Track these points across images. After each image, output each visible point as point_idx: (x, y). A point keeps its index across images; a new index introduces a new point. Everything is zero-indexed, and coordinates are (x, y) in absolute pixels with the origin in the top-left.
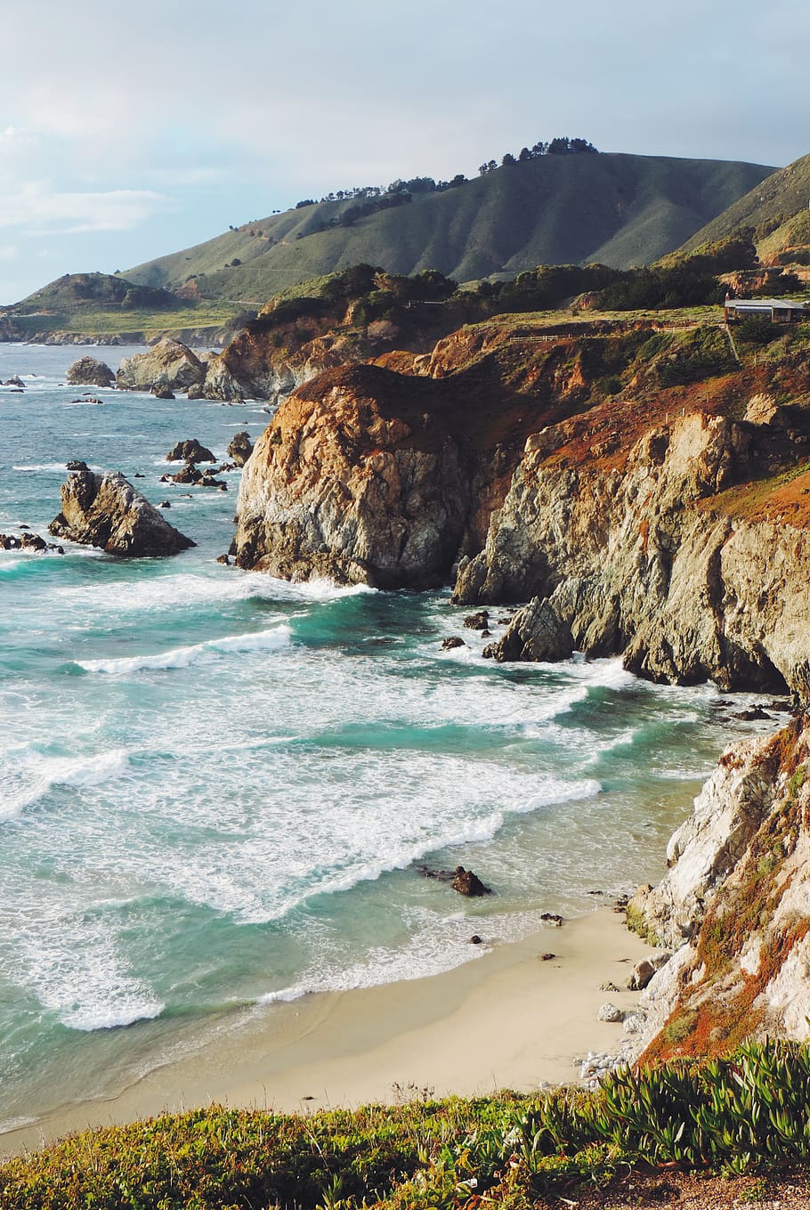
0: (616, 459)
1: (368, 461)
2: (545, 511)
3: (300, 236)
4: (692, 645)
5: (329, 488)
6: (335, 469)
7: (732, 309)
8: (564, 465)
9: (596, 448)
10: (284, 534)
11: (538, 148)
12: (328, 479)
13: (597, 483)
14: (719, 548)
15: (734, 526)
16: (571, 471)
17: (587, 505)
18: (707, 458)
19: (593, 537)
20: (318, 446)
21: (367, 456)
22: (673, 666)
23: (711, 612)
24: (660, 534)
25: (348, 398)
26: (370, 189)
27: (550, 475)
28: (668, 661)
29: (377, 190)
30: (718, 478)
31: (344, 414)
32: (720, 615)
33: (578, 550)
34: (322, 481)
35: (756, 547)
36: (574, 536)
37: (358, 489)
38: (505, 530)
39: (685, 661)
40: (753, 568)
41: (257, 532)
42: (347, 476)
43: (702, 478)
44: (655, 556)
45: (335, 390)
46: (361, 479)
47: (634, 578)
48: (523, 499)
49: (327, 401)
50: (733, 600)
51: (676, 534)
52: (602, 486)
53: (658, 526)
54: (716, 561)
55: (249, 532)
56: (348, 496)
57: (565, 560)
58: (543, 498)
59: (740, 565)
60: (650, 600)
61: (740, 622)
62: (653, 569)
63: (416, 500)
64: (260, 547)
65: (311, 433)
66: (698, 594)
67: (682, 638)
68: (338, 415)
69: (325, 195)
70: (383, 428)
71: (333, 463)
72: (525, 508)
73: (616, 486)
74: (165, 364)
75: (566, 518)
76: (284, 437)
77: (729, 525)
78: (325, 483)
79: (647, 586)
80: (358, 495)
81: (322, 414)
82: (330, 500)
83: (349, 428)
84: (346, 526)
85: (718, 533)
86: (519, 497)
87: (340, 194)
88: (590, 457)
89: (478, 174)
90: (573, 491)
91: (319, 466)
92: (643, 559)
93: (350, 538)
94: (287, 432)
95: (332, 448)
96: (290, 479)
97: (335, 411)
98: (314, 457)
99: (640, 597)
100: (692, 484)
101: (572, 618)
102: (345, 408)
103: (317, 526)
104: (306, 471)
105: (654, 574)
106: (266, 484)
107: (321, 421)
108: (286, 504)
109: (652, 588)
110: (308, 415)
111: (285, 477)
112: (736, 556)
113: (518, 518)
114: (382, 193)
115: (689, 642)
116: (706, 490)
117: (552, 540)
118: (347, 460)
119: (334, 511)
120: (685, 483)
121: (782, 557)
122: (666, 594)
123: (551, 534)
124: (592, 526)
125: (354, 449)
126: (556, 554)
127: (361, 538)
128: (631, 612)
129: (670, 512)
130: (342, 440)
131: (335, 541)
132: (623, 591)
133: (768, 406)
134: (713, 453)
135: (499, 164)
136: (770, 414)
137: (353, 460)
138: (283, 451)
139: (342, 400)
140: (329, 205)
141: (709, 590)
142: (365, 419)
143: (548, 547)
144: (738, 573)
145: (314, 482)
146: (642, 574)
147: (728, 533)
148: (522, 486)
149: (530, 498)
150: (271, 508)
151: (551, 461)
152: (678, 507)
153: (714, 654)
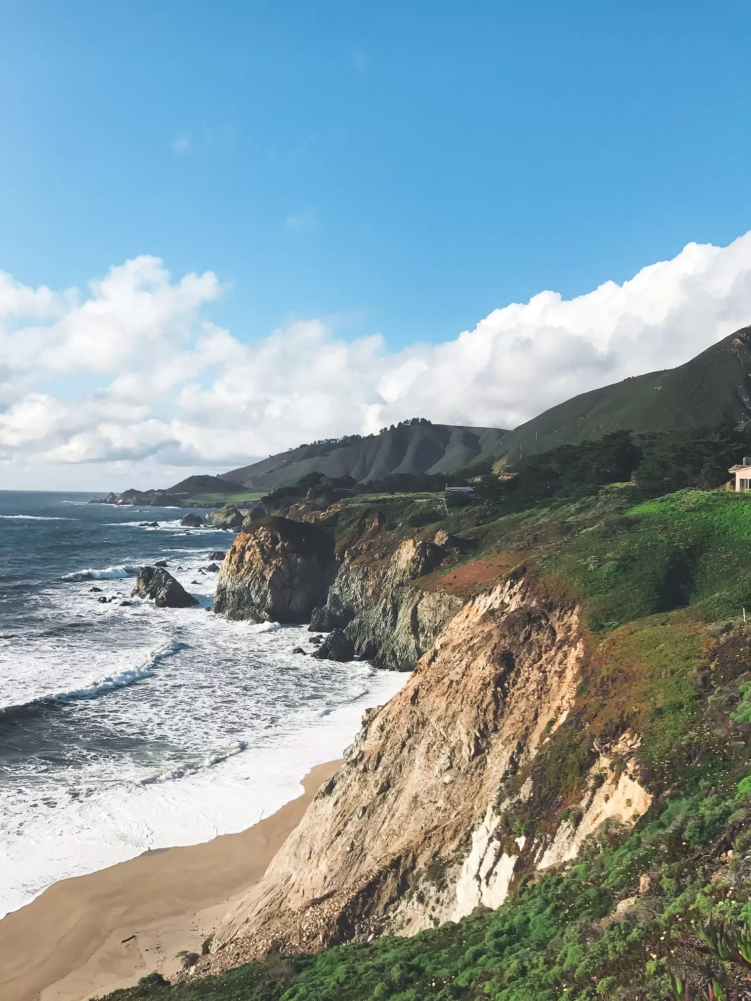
0: (385, 561)
1: (274, 562)
2: (353, 586)
3: (300, 460)
4: (405, 653)
5: (256, 575)
6: (259, 566)
7: (448, 491)
8: (361, 563)
9: (377, 556)
10: (234, 597)
11: (406, 422)
12: (255, 570)
13: (376, 572)
14: (417, 604)
15: (424, 594)
16: (365, 567)
17: (371, 583)
18: (413, 560)
19: (374, 599)
20: (252, 555)
21: (274, 560)
22: (397, 663)
23: (413, 636)
24: (393, 598)
25: (267, 532)
26: (333, 440)
27: (355, 568)
28: (394, 661)
29: (336, 440)
30: (419, 570)
31: (264, 540)
32: (417, 638)
33: (368, 605)
34: (252, 571)
35: (433, 604)
36: (366, 598)
37: (269, 575)
38: (335, 594)
39: (402, 661)
40: (432, 615)
41: (222, 596)
42: (264, 569)
43: (412, 570)
44: (390, 608)
45: (261, 528)
46: (270, 570)
47: (381, 619)
48: (343, 580)
49: (257, 533)
50: (423, 630)
51: (400, 597)
52: (378, 575)
53: (392, 593)
54: (415, 611)
55: (219, 596)
56: (264, 579)
57: (362, 609)
58: (352, 579)
59: (425, 613)
60: (388, 630)
61: (426, 641)
62: (390, 614)
63: (296, 580)
64: (224, 604)
65: (249, 549)
66: (407, 627)
67: (400, 650)
68: (261, 540)
69: (313, 442)
70: (283, 545)
71: (258, 564)
72: (344, 584)
73: (385, 574)
74: (225, 516)
75: (362, 589)
76: (237, 550)
77: (422, 593)
78: (253, 573)
79: (386, 623)
80: (268, 578)
81: (254, 540)
82: (256, 581)
83: (266, 546)
84: (262, 593)
85: (417, 598)
86: (342, 579)
87: (319, 442)
88: (374, 560)
89: (379, 434)
90: (366, 576)
91: (252, 564)
92: (384, 610)
93: (264, 599)
94: (238, 548)
95: (258, 556)
96: (238, 571)
97: (261, 538)
98: (249, 560)
99: (383, 628)
100: (408, 573)
101: (355, 638)
102: (265, 536)
103: (249, 593)
104: (246, 567)
105: (389, 618)
106: (228, 573)
107: (254, 543)
108: (236, 582)
109: (389, 624)
110: (248, 540)
111: (236, 570)
112: (424, 608)
113: (341, 589)
114: (338, 441)
115: (404, 652)
116: (414, 576)
117: (356, 600)
118: (264, 561)
119: (257, 586)
120: (404, 573)
121: (444, 609)
122: (395, 627)
123: (356, 597)
124: (373, 593)
125: (267, 556)
126: (358, 607)
127: (269, 599)
128: (379, 635)
129: (398, 586)
130: (262, 552)
131: (257, 600)
132: (376, 625)
133: (445, 535)
134: (417, 558)
135: (389, 429)
136: (445, 539)
137: (267, 561)
138: (236, 557)
139: (264, 533)
140: (314, 446)
141: (412, 626)
142: (275, 542)
143: (354, 603)
144: (425, 617)
145: (249, 572)
146: (384, 617)
147: (421, 597)
148: (342, 574)
149: (346, 580)
150: (229, 584)
151: (356, 561)
152: (401, 584)
153: (415, 657)
